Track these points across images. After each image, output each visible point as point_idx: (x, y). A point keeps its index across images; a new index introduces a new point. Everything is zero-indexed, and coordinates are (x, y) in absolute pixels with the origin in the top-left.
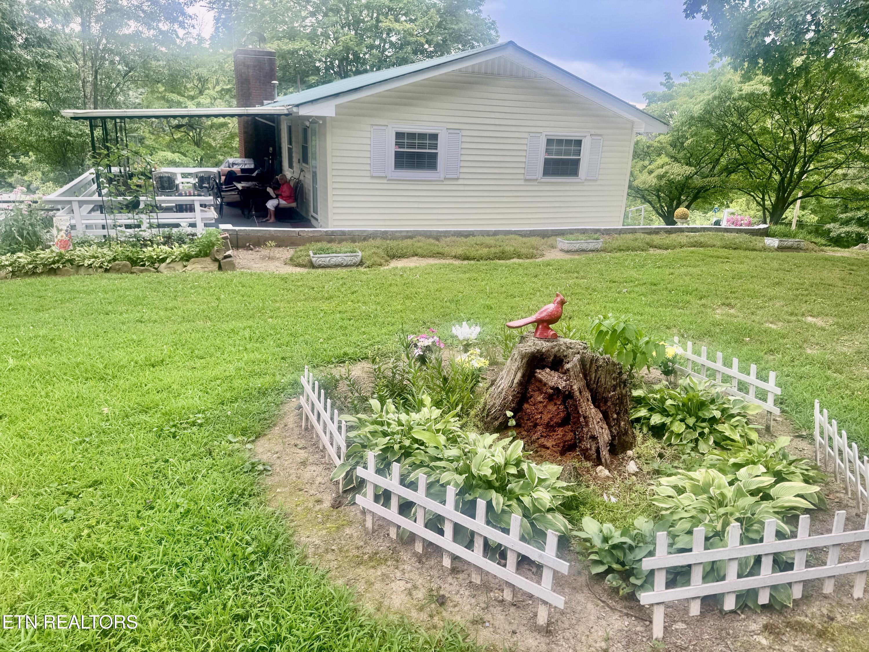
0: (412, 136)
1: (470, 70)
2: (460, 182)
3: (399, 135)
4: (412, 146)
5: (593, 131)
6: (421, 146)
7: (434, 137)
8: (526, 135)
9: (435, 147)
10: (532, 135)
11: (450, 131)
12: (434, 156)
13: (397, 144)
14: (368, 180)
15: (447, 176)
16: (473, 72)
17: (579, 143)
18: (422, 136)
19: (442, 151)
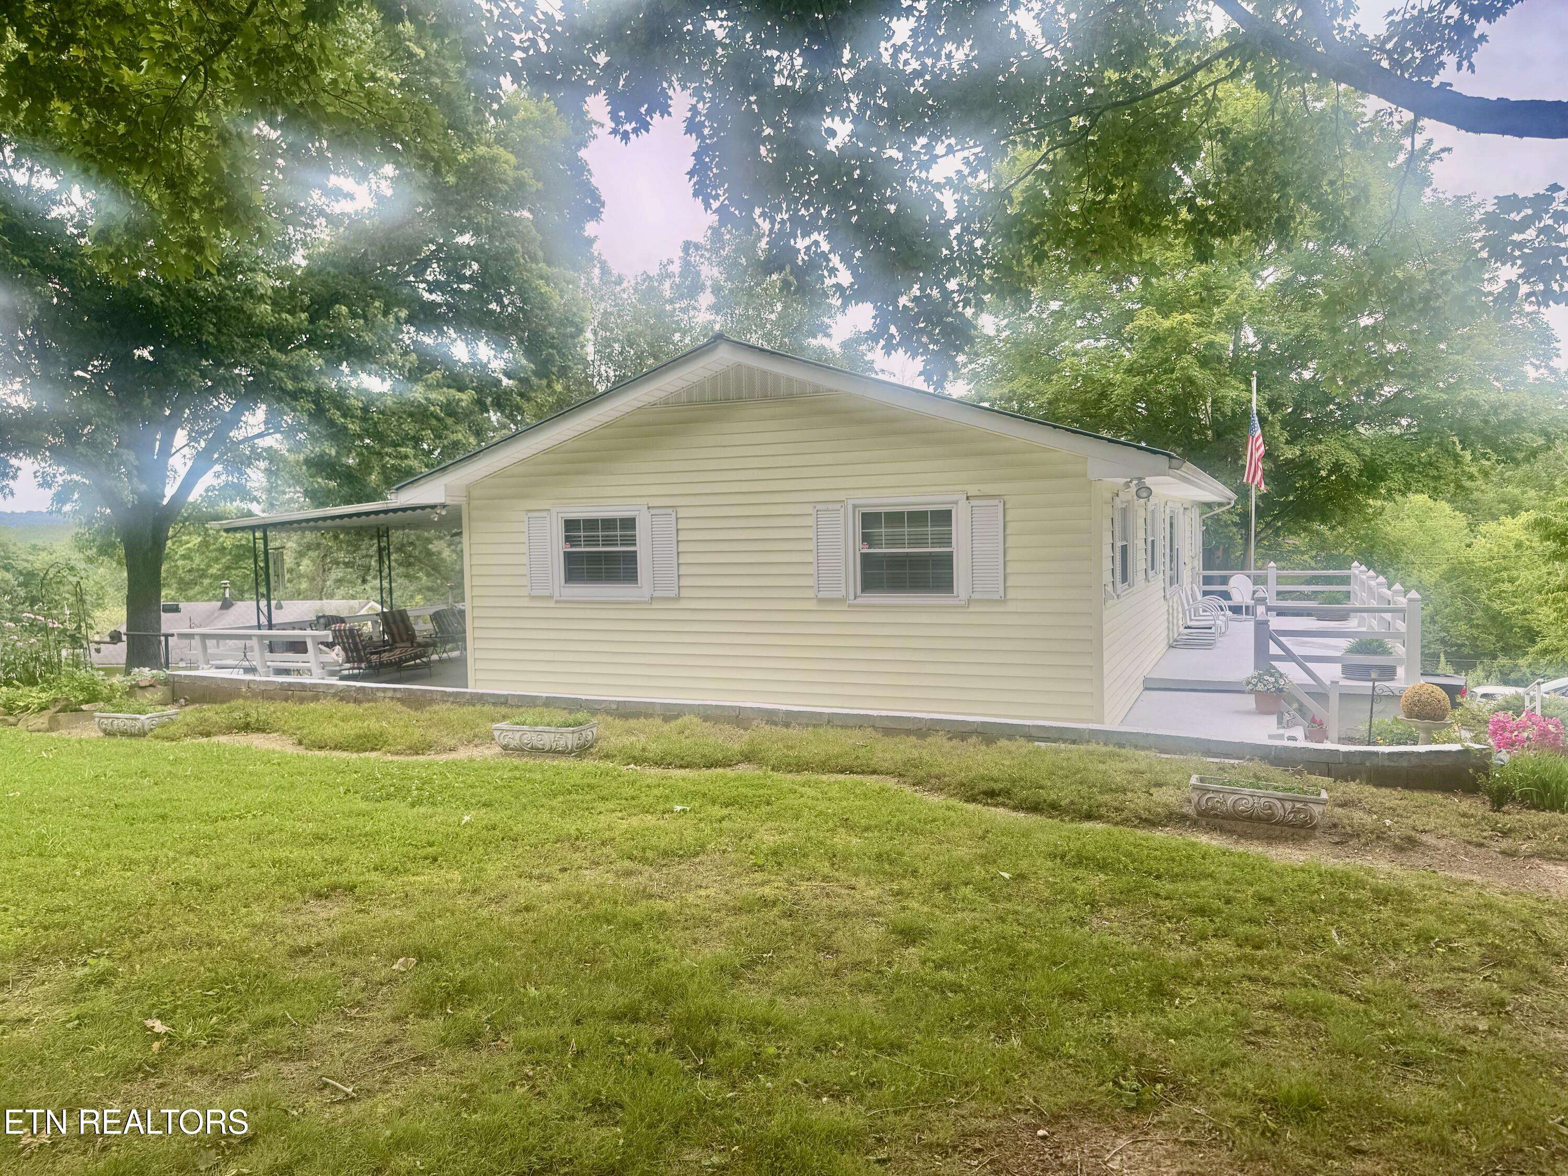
0: (591, 524)
1: (684, 398)
2: (683, 604)
3: (571, 525)
4: (591, 541)
5: (973, 490)
6: (608, 541)
7: (629, 523)
8: (808, 509)
9: (632, 541)
10: (819, 507)
11: (653, 511)
12: (632, 557)
13: (568, 539)
14: (526, 602)
15: (656, 594)
16: (690, 402)
17: (944, 517)
18: (609, 524)
19: (643, 548)
